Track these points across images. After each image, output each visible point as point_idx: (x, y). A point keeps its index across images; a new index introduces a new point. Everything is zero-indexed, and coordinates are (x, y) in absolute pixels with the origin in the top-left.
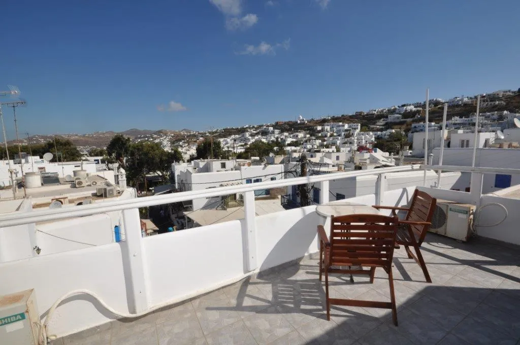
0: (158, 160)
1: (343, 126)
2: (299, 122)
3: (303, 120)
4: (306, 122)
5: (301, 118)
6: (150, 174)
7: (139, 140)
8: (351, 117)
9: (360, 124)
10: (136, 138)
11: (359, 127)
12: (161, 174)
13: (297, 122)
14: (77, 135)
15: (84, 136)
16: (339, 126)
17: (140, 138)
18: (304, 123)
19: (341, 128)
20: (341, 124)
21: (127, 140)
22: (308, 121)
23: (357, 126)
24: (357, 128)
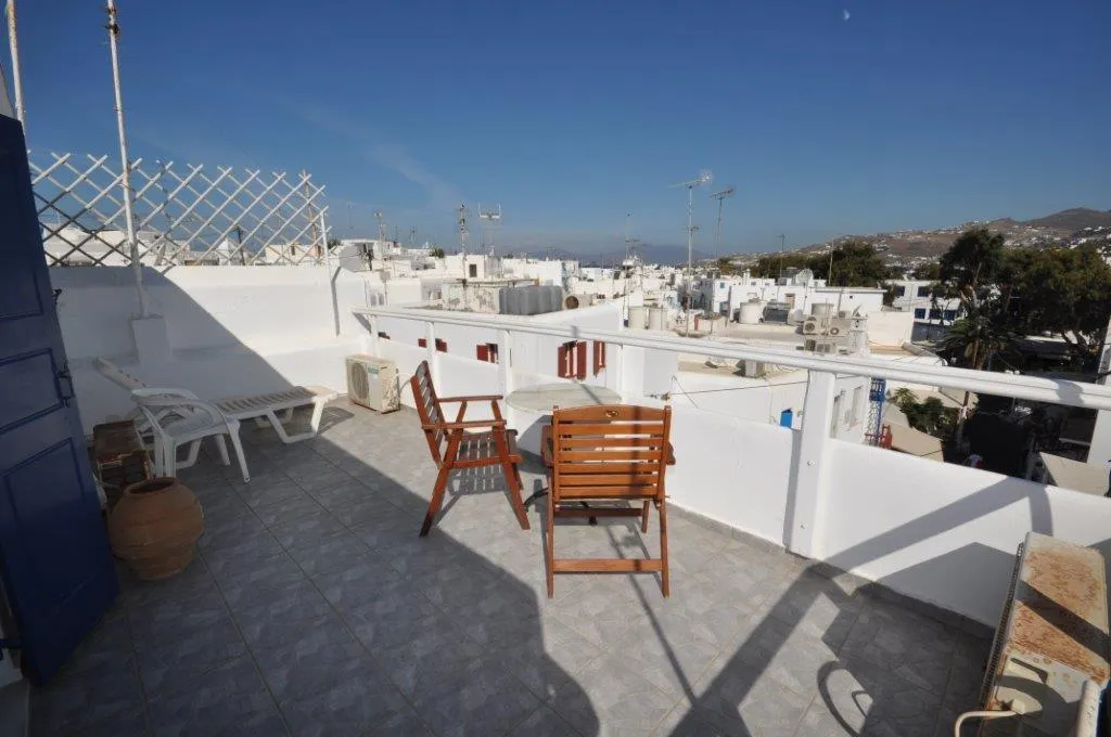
0: (1072, 297)
6: (1044, 336)
7: (1084, 240)
10: (1077, 235)
12: (1075, 341)
14: (921, 233)
15: (935, 234)
17: (1090, 233)
21: (994, 241)
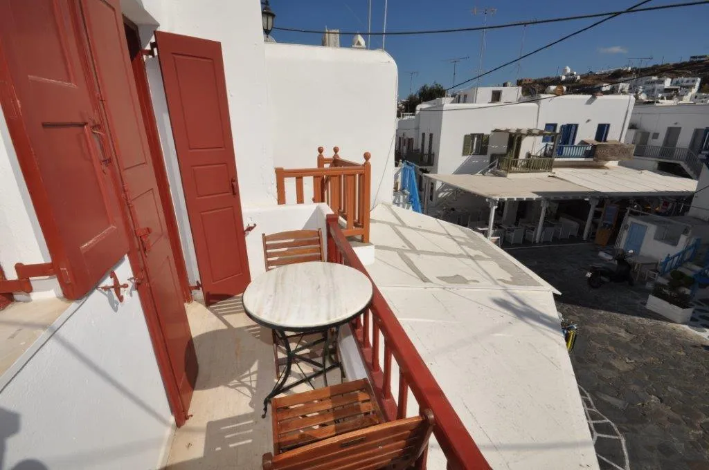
1: (662, 82)
2: (564, 78)
3: (572, 74)
4: (579, 78)
5: (569, 71)
8: (678, 66)
9: (699, 79)
11: (697, 84)
13: (560, 78)
16: (653, 82)
18: (575, 79)
19: (658, 86)
20: (655, 78)
22: (582, 77)
23: (694, 81)
24: (694, 86)
